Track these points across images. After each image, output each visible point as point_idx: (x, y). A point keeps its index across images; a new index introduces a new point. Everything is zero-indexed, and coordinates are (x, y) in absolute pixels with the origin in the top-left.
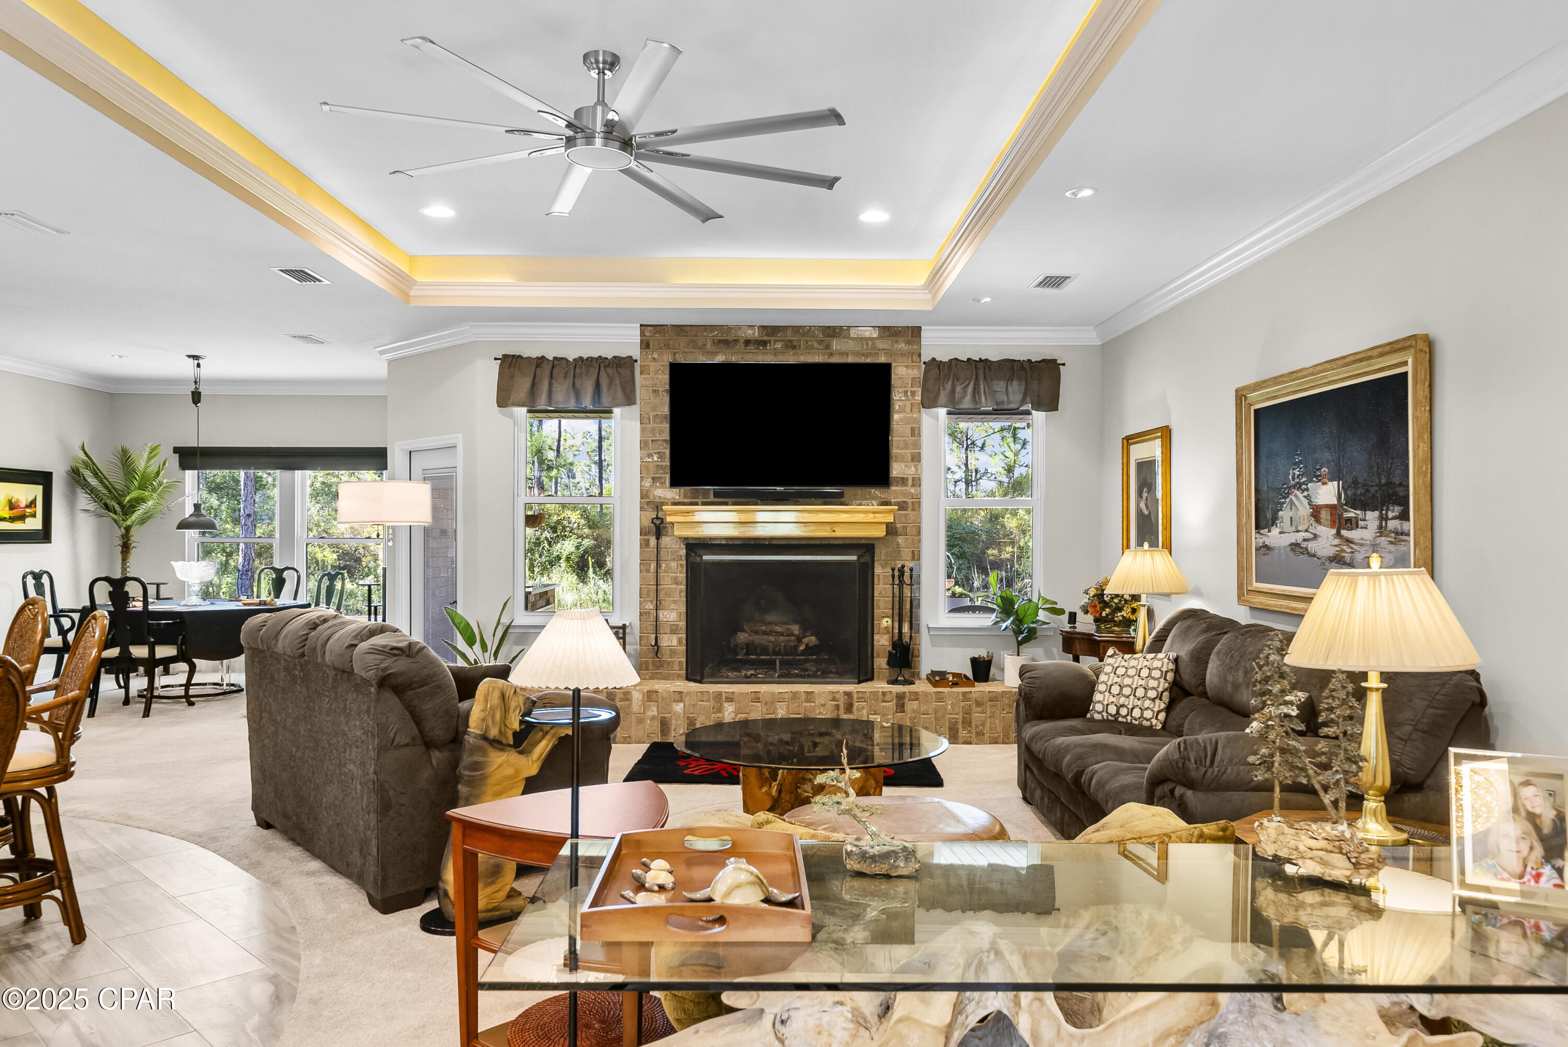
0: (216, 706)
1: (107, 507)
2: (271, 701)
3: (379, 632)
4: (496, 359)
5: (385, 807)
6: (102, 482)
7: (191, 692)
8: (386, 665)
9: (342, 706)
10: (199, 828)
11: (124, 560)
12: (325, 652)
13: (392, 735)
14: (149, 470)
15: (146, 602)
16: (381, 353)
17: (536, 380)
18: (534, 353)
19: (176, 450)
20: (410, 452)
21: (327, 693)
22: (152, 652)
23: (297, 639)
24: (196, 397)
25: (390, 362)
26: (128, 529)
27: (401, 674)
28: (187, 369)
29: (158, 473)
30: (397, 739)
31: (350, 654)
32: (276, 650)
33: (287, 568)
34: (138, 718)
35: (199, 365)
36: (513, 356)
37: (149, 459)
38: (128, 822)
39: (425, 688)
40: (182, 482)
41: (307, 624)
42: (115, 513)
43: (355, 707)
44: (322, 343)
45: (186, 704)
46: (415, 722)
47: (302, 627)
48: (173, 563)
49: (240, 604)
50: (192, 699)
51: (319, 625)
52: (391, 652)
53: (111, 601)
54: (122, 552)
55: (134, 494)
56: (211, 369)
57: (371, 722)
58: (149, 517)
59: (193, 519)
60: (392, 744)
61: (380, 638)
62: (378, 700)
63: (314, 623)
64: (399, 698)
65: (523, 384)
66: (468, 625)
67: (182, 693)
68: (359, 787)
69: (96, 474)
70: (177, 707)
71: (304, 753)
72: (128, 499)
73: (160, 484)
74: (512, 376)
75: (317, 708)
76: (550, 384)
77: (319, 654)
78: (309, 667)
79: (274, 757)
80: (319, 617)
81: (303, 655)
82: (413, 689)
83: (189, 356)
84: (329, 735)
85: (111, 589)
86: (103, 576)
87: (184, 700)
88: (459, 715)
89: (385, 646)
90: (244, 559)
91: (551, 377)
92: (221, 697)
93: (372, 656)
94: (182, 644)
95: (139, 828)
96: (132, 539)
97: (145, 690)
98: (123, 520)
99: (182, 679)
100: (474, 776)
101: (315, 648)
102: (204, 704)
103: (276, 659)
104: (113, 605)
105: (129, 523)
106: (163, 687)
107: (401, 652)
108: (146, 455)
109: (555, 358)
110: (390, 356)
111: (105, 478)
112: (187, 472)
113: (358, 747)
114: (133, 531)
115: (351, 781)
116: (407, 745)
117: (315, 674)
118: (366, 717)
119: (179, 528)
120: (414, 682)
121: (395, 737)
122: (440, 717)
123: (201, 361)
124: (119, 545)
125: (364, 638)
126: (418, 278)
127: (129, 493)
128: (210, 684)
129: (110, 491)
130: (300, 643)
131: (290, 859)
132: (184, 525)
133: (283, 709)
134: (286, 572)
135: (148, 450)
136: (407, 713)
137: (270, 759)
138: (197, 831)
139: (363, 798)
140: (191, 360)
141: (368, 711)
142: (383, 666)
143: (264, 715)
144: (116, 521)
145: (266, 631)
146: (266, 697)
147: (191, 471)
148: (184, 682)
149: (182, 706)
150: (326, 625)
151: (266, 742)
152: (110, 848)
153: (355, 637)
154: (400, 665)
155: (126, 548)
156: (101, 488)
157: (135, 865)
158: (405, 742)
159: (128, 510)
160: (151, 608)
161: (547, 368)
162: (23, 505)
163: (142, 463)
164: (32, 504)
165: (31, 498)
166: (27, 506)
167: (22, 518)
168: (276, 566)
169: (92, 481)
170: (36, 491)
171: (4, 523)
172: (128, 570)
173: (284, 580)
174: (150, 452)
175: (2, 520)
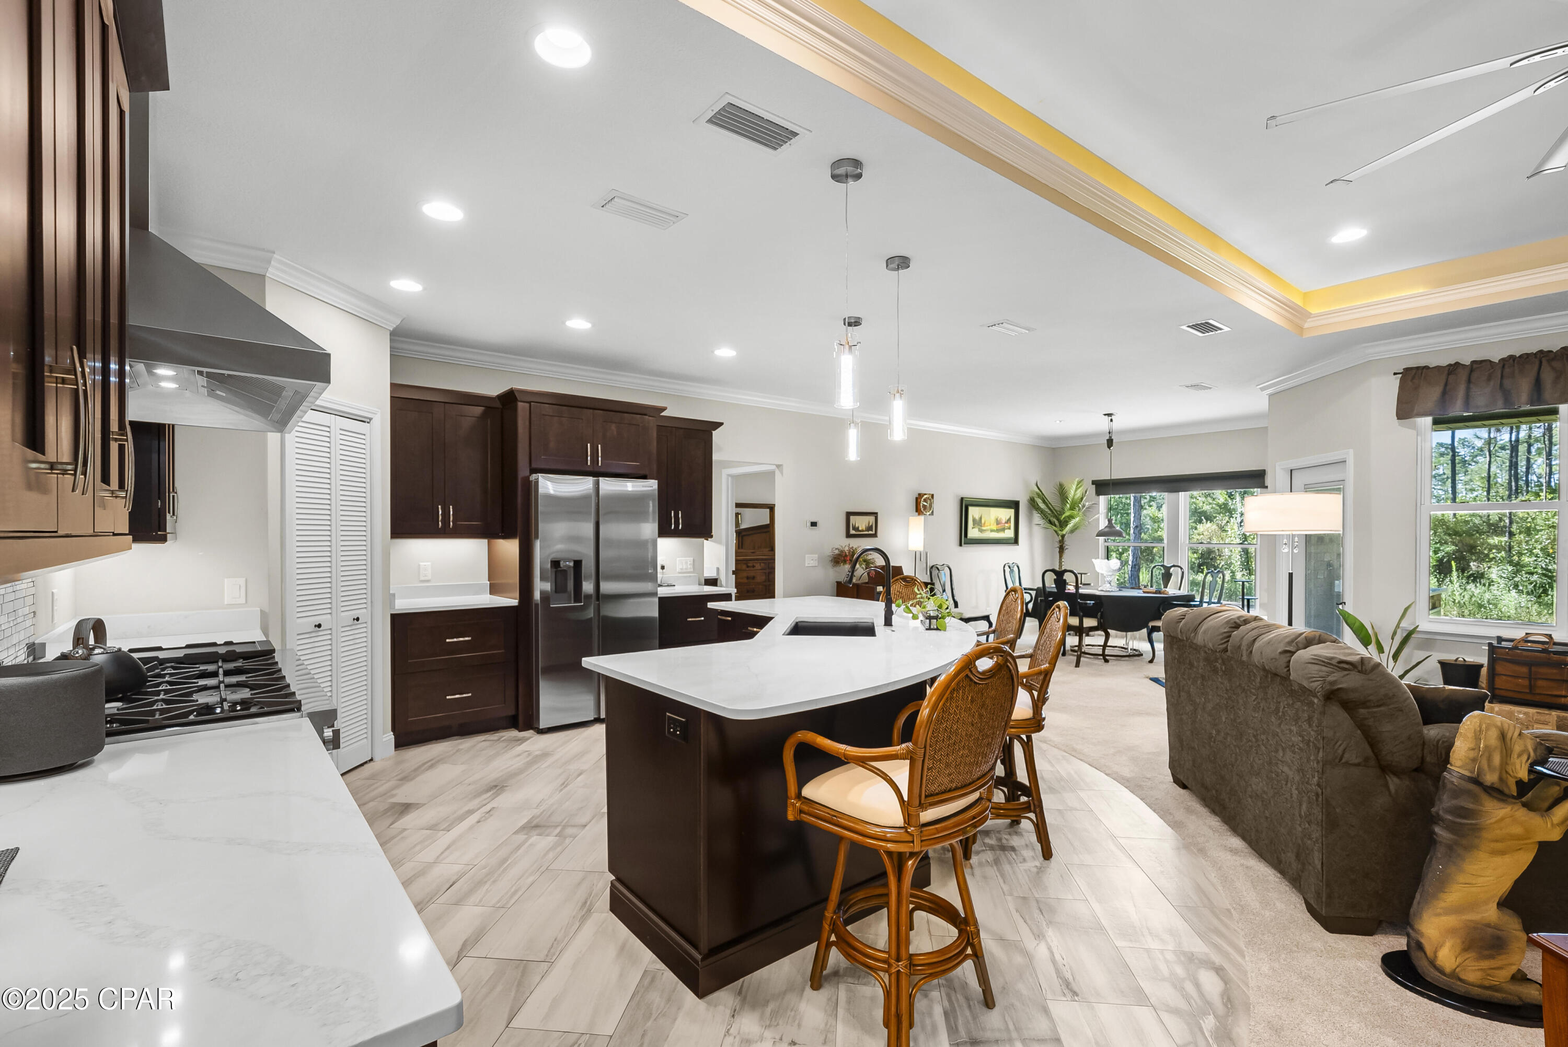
0: (1124, 665)
1: (1050, 522)
2: (1190, 683)
3: (1316, 641)
4: (1395, 374)
5: (1331, 823)
6: (1048, 506)
7: (1107, 652)
8: (1334, 679)
9: (1273, 707)
10: (1126, 772)
11: (1061, 557)
12: (1251, 652)
13: (1340, 751)
14: (1076, 497)
15: (1077, 587)
16: (1262, 389)
17: (1448, 387)
18: (1444, 361)
19: (1094, 482)
20: (1291, 471)
21: (1253, 691)
22: (1081, 622)
23: (1219, 635)
24: (1110, 443)
25: (1270, 396)
26: (1063, 536)
27: (1354, 690)
28: (1102, 425)
29: (1082, 499)
30: (1346, 756)
31: (1288, 659)
32: (1195, 642)
33: (1174, 566)
34: (1072, 667)
35: (1111, 420)
36: (1418, 368)
37: (1076, 489)
38: (1073, 753)
39: (1382, 708)
40: (1097, 504)
41: (1228, 622)
42: (1055, 526)
43: (1291, 712)
44: (1210, 388)
45: (1103, 661)
46: (1369, 742)
47: (1223, 625)
48: (1093, 560)
49: (1141, 591)
50: (1107, 658)
51: (1240, 626)
52: (1339, 665)
53: (1055, 584)
54: (1060, 552)
55: (1067, 514)
56: (1121, 422)
57: (1312, 733)
58: (1076, 529)
59: (1106, 530)
60: (1341, 759)
61: (1321, 648)
62: (1323, 713)
63: (1235, 622)
64: (1349, 714)
65: (1432, 394)
66: (1362, 626)
67: (1100, 652)
68: (1295, 792)
69: (1045, 501)
70: (1096, 662)
71: (1225, 739)
72: (1063, 516)
73: (1084, 506)
74: (1417, 388)
75: (1241, 701)
76: (1468, 389)
77: (1245, 653)
78: (1232, 662)
79: (1192, 732)
80: (1239, 617)
81: (1226, 650)
82: (1368, 708)
83: (1105, 415)
84: (1257, 731)
85: (1055, 577)
86: (1051, 568)
87: (1102, 657)
88: (1424, 742)
89: (1332, 658)
91: (1469, 381)
92: (1127, 658)
93: (1317, 667)
94: (1102, 617)
95: (1081, 760)
96: (1066, 543)
97: (1076, 646)
98: (1060, 531)
99: (1101, 641)
100: (1461, 824)
101: (1239, 647)
102: (1115, 663)
103: (1196, 649)
104: (1057, 587)
105: (1064, 532)
106: (1087, 645)
107: (1351, 667)
108: (1074, 487)
109: (1473, 362)
110: (1270, 391)
111: (1050, 503)
112: (1101, 497)
113: (1294, 752)
114: (1066, 538)
115: (1284, 782)
116: (1358, 765)
117: (1239, 670)
118: (1305, 726)
119: (1097, 536)
120: (1369, 701)
121: (1344, 753)
122: (1402, 742)
123: (1113, 417)
124: (1058, 547)
125: (1300, 645)
126: (1313, 310)
127: (1064, 513)
128: (1119, 647)
129: (1052, 512)
130: (1222, 639)
131: (1210, 827)
132: (1100, 534)
133: (1203, 694)
135: (1076, 483)
136: (1359, 732)
137: (1188, 733)
138: (1125, 775)
139: (1301, 805)
140: (1107, 416)
141: (1310, 720)
142: (1330, 678)
143: (1182, 694)
144: (1056, 532)
145: (1185, 624)
146: (1184, 679)
147: (1103, 496)
148: (1102, 644)
149: (1101, 661)
150: (1249, 626)
151: (1184, 717)
152: (1063, 774)
153: (1290, 643)
154: (1350, 681)
155: (1062, 549)
156: (1047, 510)
157: (1082, 794)
158: (1357, 761)
159: (1063, 524)
160: (1081, 591)
161: (1463, 376)
162: (1004, 522)
163: (1072, 492)
164: (1009, 521)
165: (1008, 518)
166: (1006, 523)
167: (1003, 530)
168: (1165, 564)
169: (1042, 506)
170: (1011, 512)
171: (993, 533)
172: (1063, 563)
173: (1171, 575)
174: (1077, 485)
175: (992, 531)
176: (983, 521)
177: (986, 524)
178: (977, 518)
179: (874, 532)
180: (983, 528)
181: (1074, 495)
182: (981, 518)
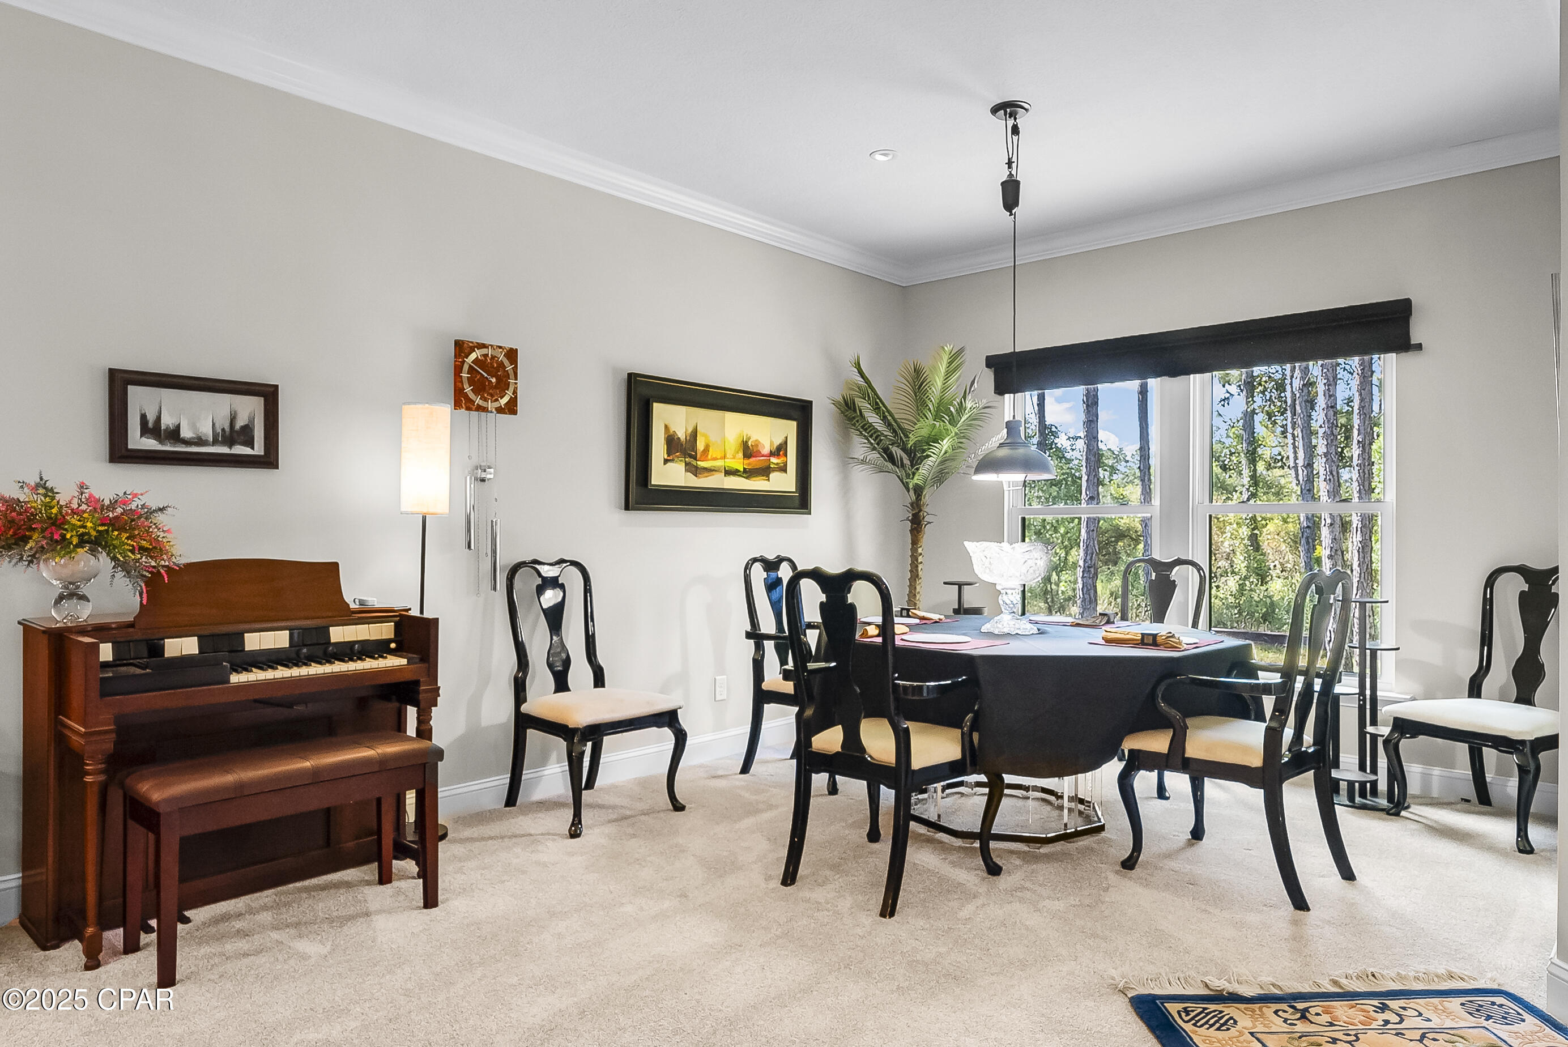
1: (891, 458)
6: (884, 419)
11: (915, 543)
14: (948, 394)
19: (990, 360)
26: (918, 490)
29: (963, 399)
33: (1179, 562)
35: (1015, 130)
37: (949, 374)
42: (900, 464)
48: (966, 543)
54: (911, 531)
55: (925, 433)
58: (941, 469)
59: (1004, 452)
69: (877, 406)
72: (917, 440)
90: (1086, 553)
96: (925, 509)
98: (913, 478)
102: (1021, 862)
105: (917, 480)
108: (943, 368)
111: (890, 412)
112: (1006, 395)
114: (927, 496)
123: (1019, 118)
124: (907, 519)
127: (919, 432)
129: (894, 431)
134: (1177, 568)
135: (945, 359)
140: (1002, 121)
144: (903, 481)
147: (1011, 395)
155: (917, 524)
156: (884, 429)
159: (916, 455)
162: (766, 451)
163: (939, 382)
164: (780, 450)
165: (778, 441)
166: (772, 454)
167: (765, 472)
168: (1156, 555)
169: (873, 418)
170: (787, 430)
171: (732, 478)
172: (920, 559)
173: (1173, 585)
174: (950, 363)
175: (729, 472)
176: (700, 446)
177: (712, 453)
178: (681, 433)
179: (258, 449)
180: (701, 464)
181: (944, 389)
182: (694, 434)
